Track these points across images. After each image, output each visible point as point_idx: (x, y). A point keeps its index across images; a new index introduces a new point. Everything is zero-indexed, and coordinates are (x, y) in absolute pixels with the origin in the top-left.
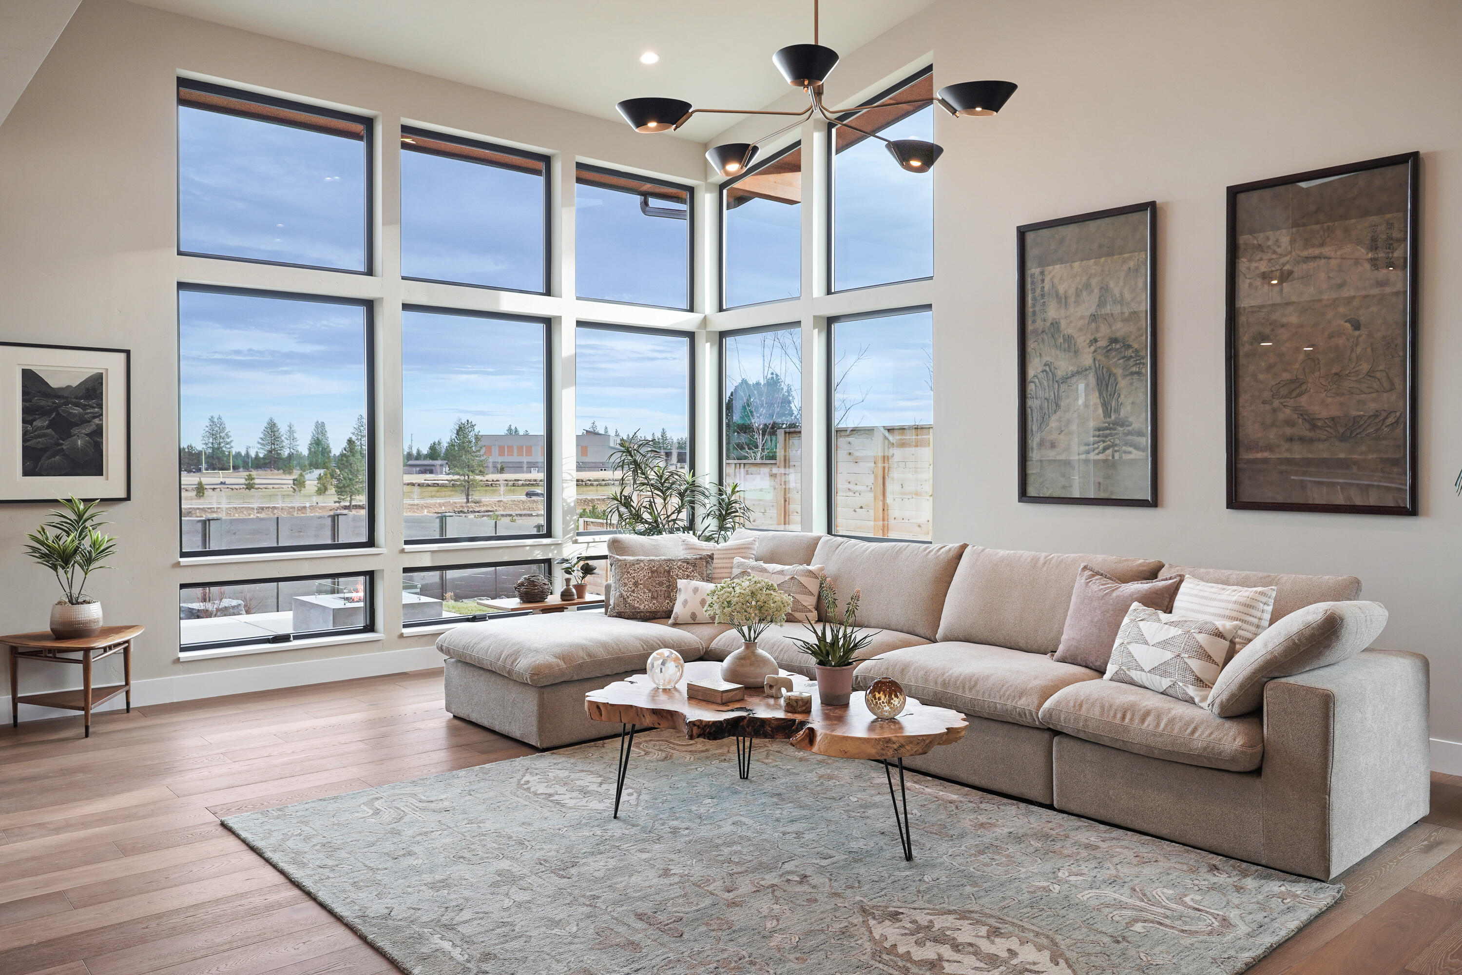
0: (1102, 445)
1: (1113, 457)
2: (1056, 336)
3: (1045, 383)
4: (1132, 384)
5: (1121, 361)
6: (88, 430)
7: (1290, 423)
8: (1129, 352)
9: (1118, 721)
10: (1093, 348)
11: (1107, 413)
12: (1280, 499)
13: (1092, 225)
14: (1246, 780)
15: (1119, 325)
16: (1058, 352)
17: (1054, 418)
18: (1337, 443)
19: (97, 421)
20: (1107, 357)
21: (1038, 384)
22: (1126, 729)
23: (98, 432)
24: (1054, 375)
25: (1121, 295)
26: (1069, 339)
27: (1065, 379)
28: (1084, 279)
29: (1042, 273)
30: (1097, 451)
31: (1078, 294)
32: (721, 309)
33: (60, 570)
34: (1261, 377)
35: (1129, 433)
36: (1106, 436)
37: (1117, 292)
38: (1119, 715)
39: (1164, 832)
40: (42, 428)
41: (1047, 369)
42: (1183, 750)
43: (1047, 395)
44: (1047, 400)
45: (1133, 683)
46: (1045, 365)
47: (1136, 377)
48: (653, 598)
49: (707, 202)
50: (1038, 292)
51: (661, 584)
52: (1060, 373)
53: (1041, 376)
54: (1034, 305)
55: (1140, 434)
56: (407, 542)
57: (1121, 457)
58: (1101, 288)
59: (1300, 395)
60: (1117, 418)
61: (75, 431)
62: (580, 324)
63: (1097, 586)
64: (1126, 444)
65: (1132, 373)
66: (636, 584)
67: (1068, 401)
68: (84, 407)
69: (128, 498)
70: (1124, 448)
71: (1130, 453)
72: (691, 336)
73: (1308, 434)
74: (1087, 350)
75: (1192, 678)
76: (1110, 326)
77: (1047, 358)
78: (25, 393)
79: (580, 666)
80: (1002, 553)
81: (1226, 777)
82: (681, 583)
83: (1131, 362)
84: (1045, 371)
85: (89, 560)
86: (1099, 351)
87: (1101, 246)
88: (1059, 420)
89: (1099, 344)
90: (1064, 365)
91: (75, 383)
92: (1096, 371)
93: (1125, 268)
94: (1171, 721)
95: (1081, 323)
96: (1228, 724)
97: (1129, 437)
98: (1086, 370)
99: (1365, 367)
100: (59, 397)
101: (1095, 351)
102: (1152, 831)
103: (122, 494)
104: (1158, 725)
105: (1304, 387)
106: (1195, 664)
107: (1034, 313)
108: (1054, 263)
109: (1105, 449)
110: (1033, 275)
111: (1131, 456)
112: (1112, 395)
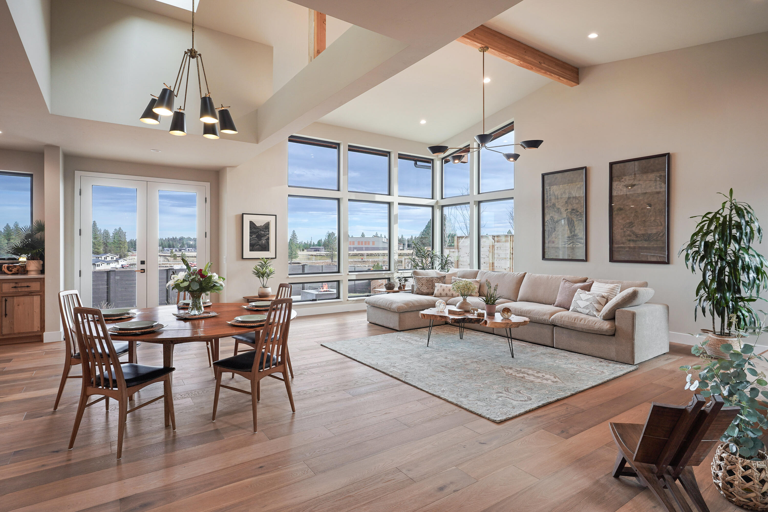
0: (569, 242)
1: (573, 246)
2: (554, 208)
3: (551, 223)
4: (579, 223)
5: (575, 216)
6: (266, 238)
7: (630, 236)
8: (578, 213)
9: (573, 321)
10: (566, 212)
11: (571, 232)
12: (626, 259)
13: (566, 173)
14: (610, 337)
15: (575, 205)
16: (555, 213)
17: (553, 234)
18: (644, 242)
19: (268, 235)
20: (571, 215)
21: (548, 223)
22: (575, 323)
23: (268, 239)
24: (554, 220)
25: (576, 195)
26: (558, 209)
27: (557, 222)
28: (563, 190)
29: (550, 188)
30: (567, 244)
31: (561, 195)
32: (442, 198)
33: (261, 278)
34: (620, 221)
35: (578, 239)
36: (571, 239)
38: (573, 320)
39: (587, 353)
40: (254, 238)
42: (592, 329)
43: (551, 227)
44: (552, 228)
45: (578, 312)
46: (551, 217)
47: (580, 221)
48: (428, 289)
49: (438, 164)
50: (549, 194)
51: (430, 284)
52: (556, 220)
53: (549, 220)
54: (547, 198)
55: (581, 239)
56: (349, 272)
57: (575, 246)
58: (569, 193)
59: (632, 227)
60: (574, 234)
61: (263, 238)
62: (399, 204)
63: (567, 284)
65: (579, 220)
66: (422, 284)
67: (558, 228)
68: (265, 232)
69: (276, 258)
70: (576, 243)
71: (578, 245)
72: (433, 207)
73: (635, 239)
74: (564, 212)
75: (595, 309)
76: (572, 205)
77: (551, 215)
78: (250, 228)
79: (410, 307)
80: (538, 275)
81: (605, 336)
82: (436, 284)
83: (579, 216)
84: (551, 219)
85: (268, 276)
86: (568, 213)
87: (569, 180)
88: (555, 234)
89: (568, 211)
90: (556, 217)
91: (262, 225)
92: (567, 219)
93: (577, 187)
94: (589, 321)
95: (562, 204)
96: (605, 322)
97: (578, 240)
98: (564, 218)
99: (653, 219)
100: (259, 229)
101: (567, 213)
102: (583, 353)
103: (274, 257)
104: (585, 322)
105: (634, 224)
106: (596, 305)
107: (547, 201)
108: (553, 185)
109: (570, 244)
110: (547, 189)
111: (579, 246)
112: (572, 227)
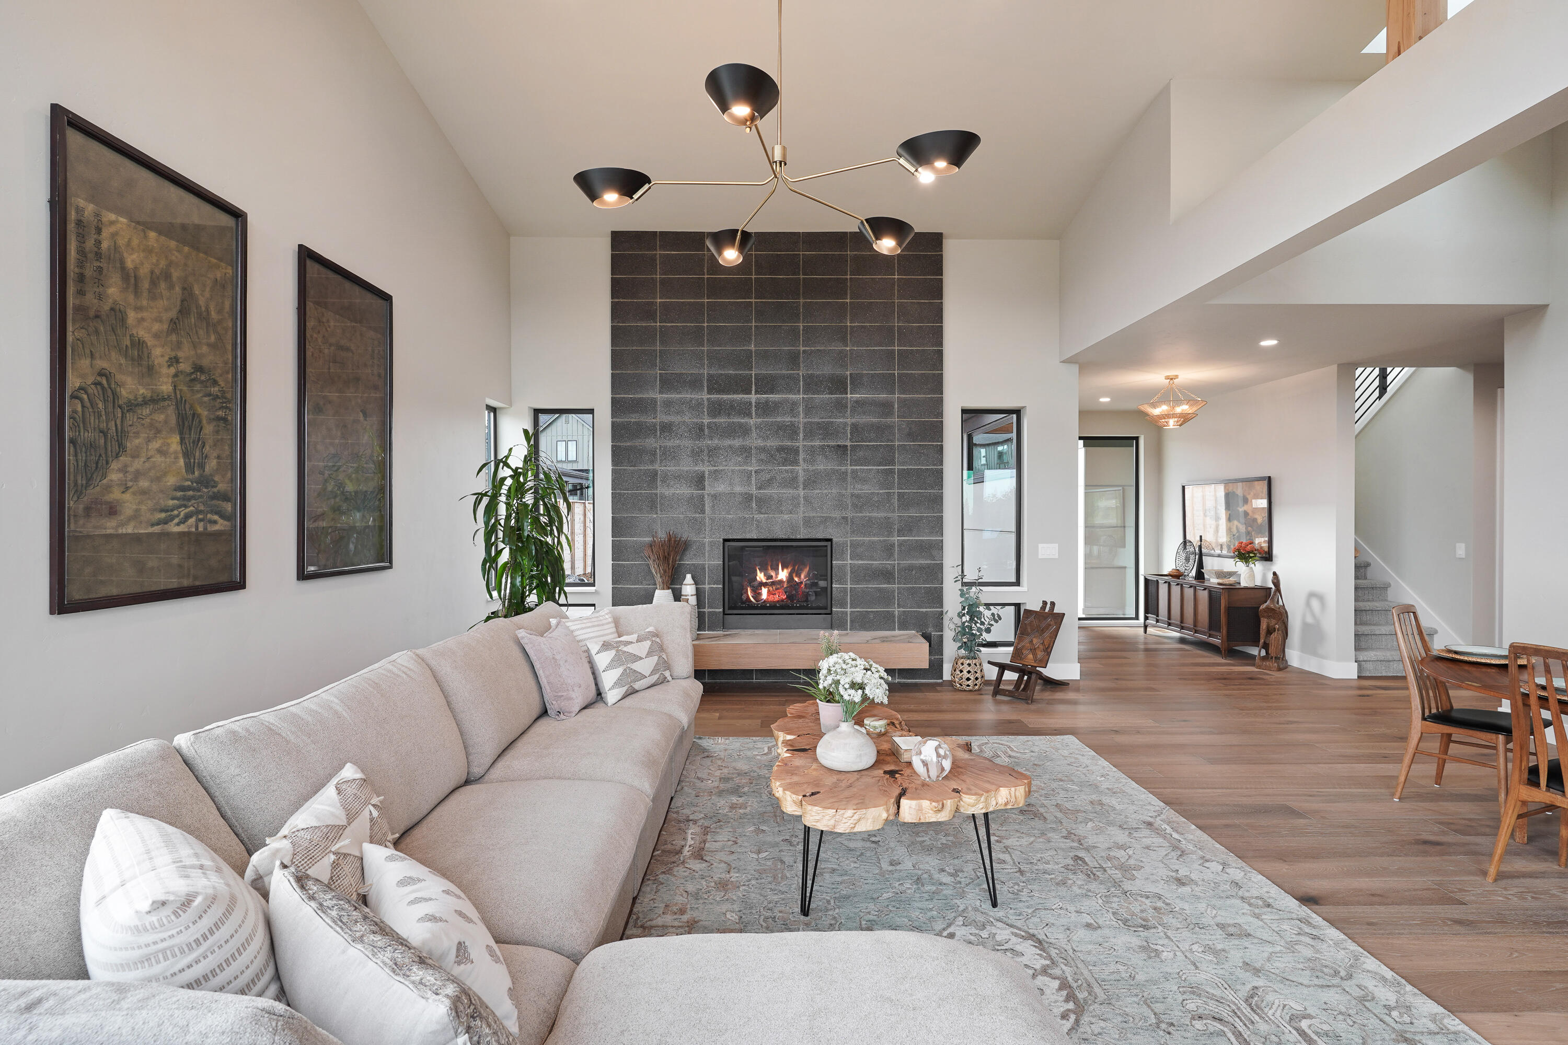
0: (183, 512)
1: (197, 528)
2: (119, 331)
3: (101, 405)
4: (216, 432)
5: (206, 399)
7: (334, 494)
8: (215, 390)
10: (172, 370)
11: (189, 468)
13: (175, 190)
15: (205, 349)
16: (123, 361)
17: (114, 465)
21: (88, 404)
25: (207, 311)
26: (139, 344)
27: (132, 406)
28: (163, 263)
29: (96, 215)
30: (176, 521)
31: (154, 283)
34: (318, 447)
35: (215, 497)
36: (189, 499)
37: (202, 302)
41: (104, 382)
44: (104, 434)
46: (101, 374)
47: (222, 424)
50: (90, 244)
53: (92, 390)
54: (81, 264)
55: (224, 498)
57: (205, 528)
58: (184, 289)
60: (201, 476)
64: (212, 512)
65: (219, 419)
67: (137, 441)
70: (209, 516)
71: (215, 522)
73: (342, 504)
74: (164, 370)
76: (195, 347)
77: (101, 364)
84: (100, 384)
86: (181, 377)
87: (183, 228)
88: (124, 470)
89: (182, 366)
90: (131, 383)
92: (177, 405)
93: (209, 275)
95: (156, 327)
97: (215, 502)
98: (164, 399)
101: (176, 375)
107: (81, 278)
108: (117, 211)
109: (188, 517)
110: (79, 210)
111: (216, 528)
112: (196, 442)
